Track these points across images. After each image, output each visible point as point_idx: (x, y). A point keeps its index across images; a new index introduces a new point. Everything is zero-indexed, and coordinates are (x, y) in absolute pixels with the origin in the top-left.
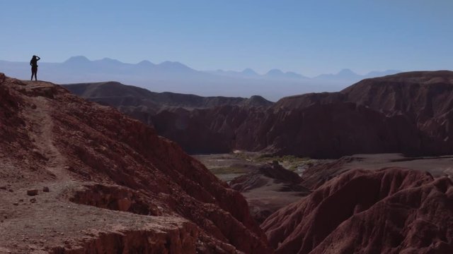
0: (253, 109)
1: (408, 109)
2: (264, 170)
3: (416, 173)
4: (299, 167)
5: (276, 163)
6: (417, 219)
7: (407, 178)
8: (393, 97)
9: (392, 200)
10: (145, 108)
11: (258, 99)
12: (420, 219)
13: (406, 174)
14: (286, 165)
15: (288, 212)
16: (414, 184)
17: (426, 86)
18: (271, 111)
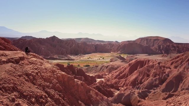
0: (115, 44)
1: (149, 44)
2: (117, 57)
3: (152, 60)
4: (125, 56)
5: (120, 55)
6: (153, 71)
7: (150, 61)
8: (145, 42)
9: (147, 66)
10: (93, 43)
11: (117, 42)
12: (154, 71)
13: (150, 60)
14: (122, 56)
15: (123, 68)
16: (152, 62)
17: (153, 39)
18: (119, 44)
